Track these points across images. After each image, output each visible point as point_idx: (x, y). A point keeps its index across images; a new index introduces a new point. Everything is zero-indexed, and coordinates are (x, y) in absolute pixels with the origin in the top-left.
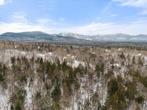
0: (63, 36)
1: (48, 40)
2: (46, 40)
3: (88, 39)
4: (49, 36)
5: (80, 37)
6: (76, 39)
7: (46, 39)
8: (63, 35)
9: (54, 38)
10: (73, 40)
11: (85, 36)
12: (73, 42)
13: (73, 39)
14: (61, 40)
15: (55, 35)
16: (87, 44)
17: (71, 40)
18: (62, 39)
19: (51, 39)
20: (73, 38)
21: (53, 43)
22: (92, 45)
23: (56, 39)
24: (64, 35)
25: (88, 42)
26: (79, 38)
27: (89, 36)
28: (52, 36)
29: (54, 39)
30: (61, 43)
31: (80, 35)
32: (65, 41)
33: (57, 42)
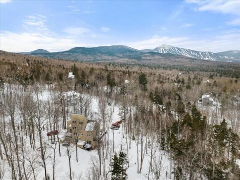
0: (161, 52)
1: (134, 60)
2: (131, 60)
3: (207, 59)
4: (136, 52)
5: (191, 55)
6: (183, 57)
7: (130, 59)
8: (161, 50)
9: (145, 56)
10: (177, 60)
11: (202, 53)
12: (176, 64)
13: (178, 58)
14: (155, 60)
15: (147, 52)
16: (205, 67)
17: (172, 60)
18: (157, 57)
19: (139, 58)
20: (178, 56)
22: (213, 71)
23: (147, 58)
25: (208, 63)
26: (189, 56)
27: (210, 53)
28: (142, 53)
29: (143, 58)
31: (193, 51)
32: (162, 61)
33: (147, 62)
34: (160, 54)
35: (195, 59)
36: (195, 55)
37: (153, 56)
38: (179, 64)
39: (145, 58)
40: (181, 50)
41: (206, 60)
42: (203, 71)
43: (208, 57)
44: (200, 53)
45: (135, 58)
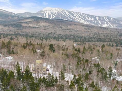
0: (47, 17)
1: (11, 28)
2: (7, 28)
3: (105, 26)
4: (13, 16)
5: (87, 21)
6: (76, 24)
7: (5, 26)
8: (47, 14)
9: (26, 23)
10: (69, 27)
11: (100, 18)
12: (68, 33)
13: (70, 25)
14: (40, 27)
15: (28, 16)
16: (102, 37)
17: (63, 27)
18: (43, 24)
19: (18, 26)
20: (70, 23)
21: (21, 35)
22: (111, 41)
23: (30, 25)
24: (49, 16)
25: (105, 32)
26: (85, 22)
27: (109, 18)
28: (20, 18)
29: (24, 25)
30: (40, 34)
31: (88, 15)
32: (51, 29)
33: (31, 31)
34: (46, 19)
35: (92, 26)
36: (91, 21)
37: (38, 22)
38: (72, 33)
39: (26, 25)
40: (73, 15)
41: (104, 28)
42: (100, 41)
43: (107, 23)
44: (97, 18)
45: (12, 26)
